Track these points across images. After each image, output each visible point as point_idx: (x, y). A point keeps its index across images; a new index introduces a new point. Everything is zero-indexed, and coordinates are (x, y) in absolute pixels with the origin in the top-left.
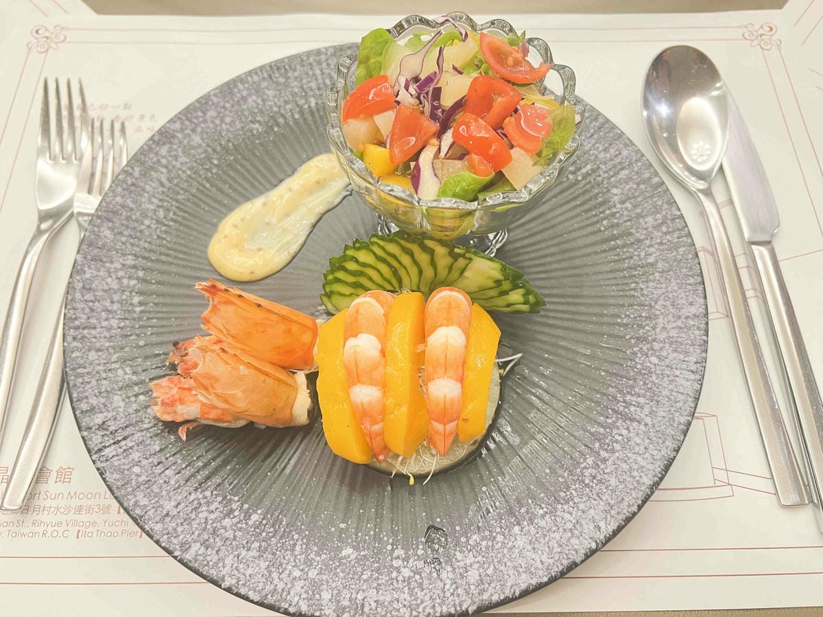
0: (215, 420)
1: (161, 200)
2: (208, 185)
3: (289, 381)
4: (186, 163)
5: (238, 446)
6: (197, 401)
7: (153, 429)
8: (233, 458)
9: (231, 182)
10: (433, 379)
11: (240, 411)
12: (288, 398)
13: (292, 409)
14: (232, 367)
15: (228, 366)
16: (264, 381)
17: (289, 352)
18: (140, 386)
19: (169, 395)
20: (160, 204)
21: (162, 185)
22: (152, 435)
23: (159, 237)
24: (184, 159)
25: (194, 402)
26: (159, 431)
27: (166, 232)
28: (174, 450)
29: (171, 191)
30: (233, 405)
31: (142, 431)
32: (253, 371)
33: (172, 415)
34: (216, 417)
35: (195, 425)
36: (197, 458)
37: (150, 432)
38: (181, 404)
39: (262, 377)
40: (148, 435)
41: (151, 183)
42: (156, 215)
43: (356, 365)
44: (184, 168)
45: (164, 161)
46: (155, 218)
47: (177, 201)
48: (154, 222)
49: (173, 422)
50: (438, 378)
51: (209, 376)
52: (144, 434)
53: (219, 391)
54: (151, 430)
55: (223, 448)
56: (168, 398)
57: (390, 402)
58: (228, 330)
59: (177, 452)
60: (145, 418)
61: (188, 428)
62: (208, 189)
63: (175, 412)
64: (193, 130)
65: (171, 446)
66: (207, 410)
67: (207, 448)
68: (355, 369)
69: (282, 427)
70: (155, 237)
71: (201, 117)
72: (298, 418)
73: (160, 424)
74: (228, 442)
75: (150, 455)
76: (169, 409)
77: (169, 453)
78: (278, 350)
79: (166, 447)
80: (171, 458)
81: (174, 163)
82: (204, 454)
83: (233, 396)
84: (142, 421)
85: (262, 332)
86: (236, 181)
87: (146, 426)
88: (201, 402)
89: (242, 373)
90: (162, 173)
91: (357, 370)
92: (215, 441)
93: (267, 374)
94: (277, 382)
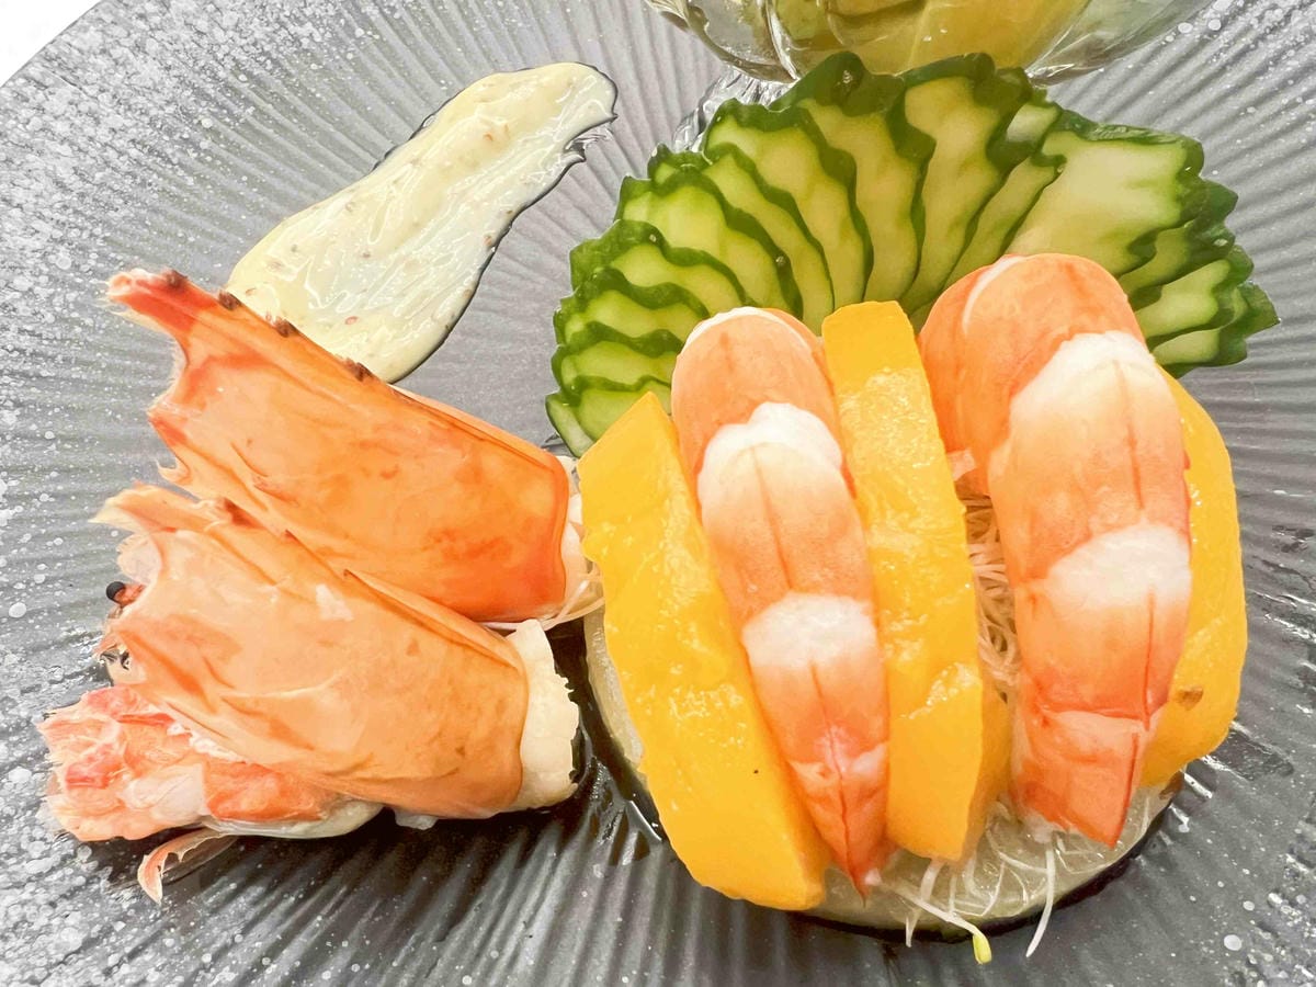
0: (261, 817)
1: (60, 225)
2: (190, 181)
3: (499, 650)
4: (124, 130)
5: (351, 898)
6: (189, 756)
7: (59, 874)
8: (337, 942)
9: (253, 169)
10: (1088, 536)
11: (338, 767)
12: (501, 707)
13: (518, 744)
14: (286, 593)
15: (268, 588)
16: (413, 649)
17: (485, 550)
18: (15, 738)
19: (92, 750)
20: (58, 234)
21: (61, 185)
22: (53, 895)
23: (59, 319)
24: (118, 121)
25: (177, 761)
26: (80, 880)
27: (79, 306)
28: (132, 939)
29: (88, 200)
30: (310, 747)
31: (19, 885)
32: (370, 608)
33: (113, 817)
34: (262, 808)
35: (195, 842)
36: (216, 958)
37: (47, 888)
38: (139, 775)
39: (408, 631)
40: (42, 897)
41: (27, 182)
42: (48, 265)
43: (773, 518)
44: (118, 144)
45: (61, 128)
46: (46, 270)
47: (107, 224)
48: (43, 279)
49: (119, 842)
50: (1109, 528)
51: (192, 632)
52: (26, 896)
53: (244, 693)
54: (55, 877)
55: (299, 913)
56: (91, 759)
57: (909, 656)
58: (258, 472)
59: (145, 945)
60: (32, 839)
61: (172, 858)
62: (191, 192)
63: (121, 806)
64: (139, 47)
65: (120, 926)
66: (230, 785)
67: (250, 916)
68: (768, 536)
69: (487, 813)
70: (49, 318)
71: (155, 14)
72: (541, 776)
73: (85, 854)
74: (317, 887)
75: (49, 967)
76: (98, 798)
77: (115, 949)
78: (446, 543)
79: (107, 931)
80: (125, 969)
81: (90, 131)
82: (238, 939)
83: (305, 706)
84: (21, 851)
85: (386, 476)
86: (265, 167)
87: (33, 868)
88: (204, 757)
89: (325, 616)
90: (58, 156)
91: (777, 540)
92: (269, 891)
93: (420, 623)
94: (458, 650)
